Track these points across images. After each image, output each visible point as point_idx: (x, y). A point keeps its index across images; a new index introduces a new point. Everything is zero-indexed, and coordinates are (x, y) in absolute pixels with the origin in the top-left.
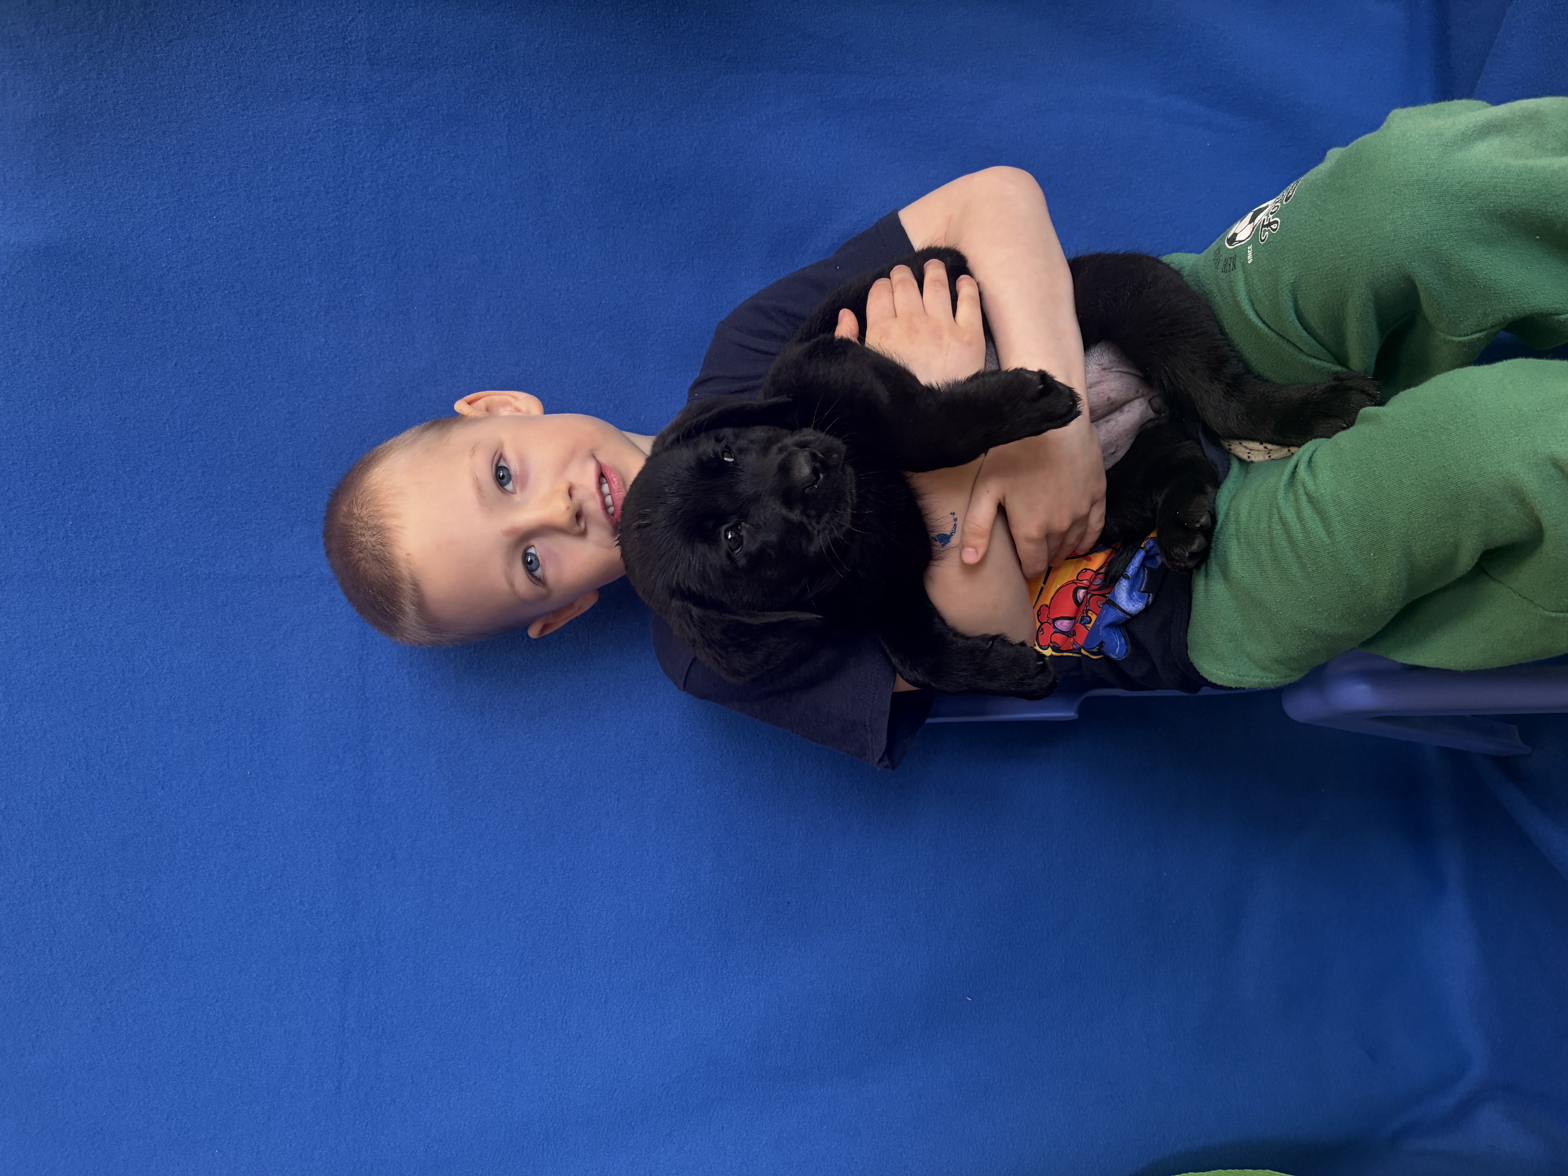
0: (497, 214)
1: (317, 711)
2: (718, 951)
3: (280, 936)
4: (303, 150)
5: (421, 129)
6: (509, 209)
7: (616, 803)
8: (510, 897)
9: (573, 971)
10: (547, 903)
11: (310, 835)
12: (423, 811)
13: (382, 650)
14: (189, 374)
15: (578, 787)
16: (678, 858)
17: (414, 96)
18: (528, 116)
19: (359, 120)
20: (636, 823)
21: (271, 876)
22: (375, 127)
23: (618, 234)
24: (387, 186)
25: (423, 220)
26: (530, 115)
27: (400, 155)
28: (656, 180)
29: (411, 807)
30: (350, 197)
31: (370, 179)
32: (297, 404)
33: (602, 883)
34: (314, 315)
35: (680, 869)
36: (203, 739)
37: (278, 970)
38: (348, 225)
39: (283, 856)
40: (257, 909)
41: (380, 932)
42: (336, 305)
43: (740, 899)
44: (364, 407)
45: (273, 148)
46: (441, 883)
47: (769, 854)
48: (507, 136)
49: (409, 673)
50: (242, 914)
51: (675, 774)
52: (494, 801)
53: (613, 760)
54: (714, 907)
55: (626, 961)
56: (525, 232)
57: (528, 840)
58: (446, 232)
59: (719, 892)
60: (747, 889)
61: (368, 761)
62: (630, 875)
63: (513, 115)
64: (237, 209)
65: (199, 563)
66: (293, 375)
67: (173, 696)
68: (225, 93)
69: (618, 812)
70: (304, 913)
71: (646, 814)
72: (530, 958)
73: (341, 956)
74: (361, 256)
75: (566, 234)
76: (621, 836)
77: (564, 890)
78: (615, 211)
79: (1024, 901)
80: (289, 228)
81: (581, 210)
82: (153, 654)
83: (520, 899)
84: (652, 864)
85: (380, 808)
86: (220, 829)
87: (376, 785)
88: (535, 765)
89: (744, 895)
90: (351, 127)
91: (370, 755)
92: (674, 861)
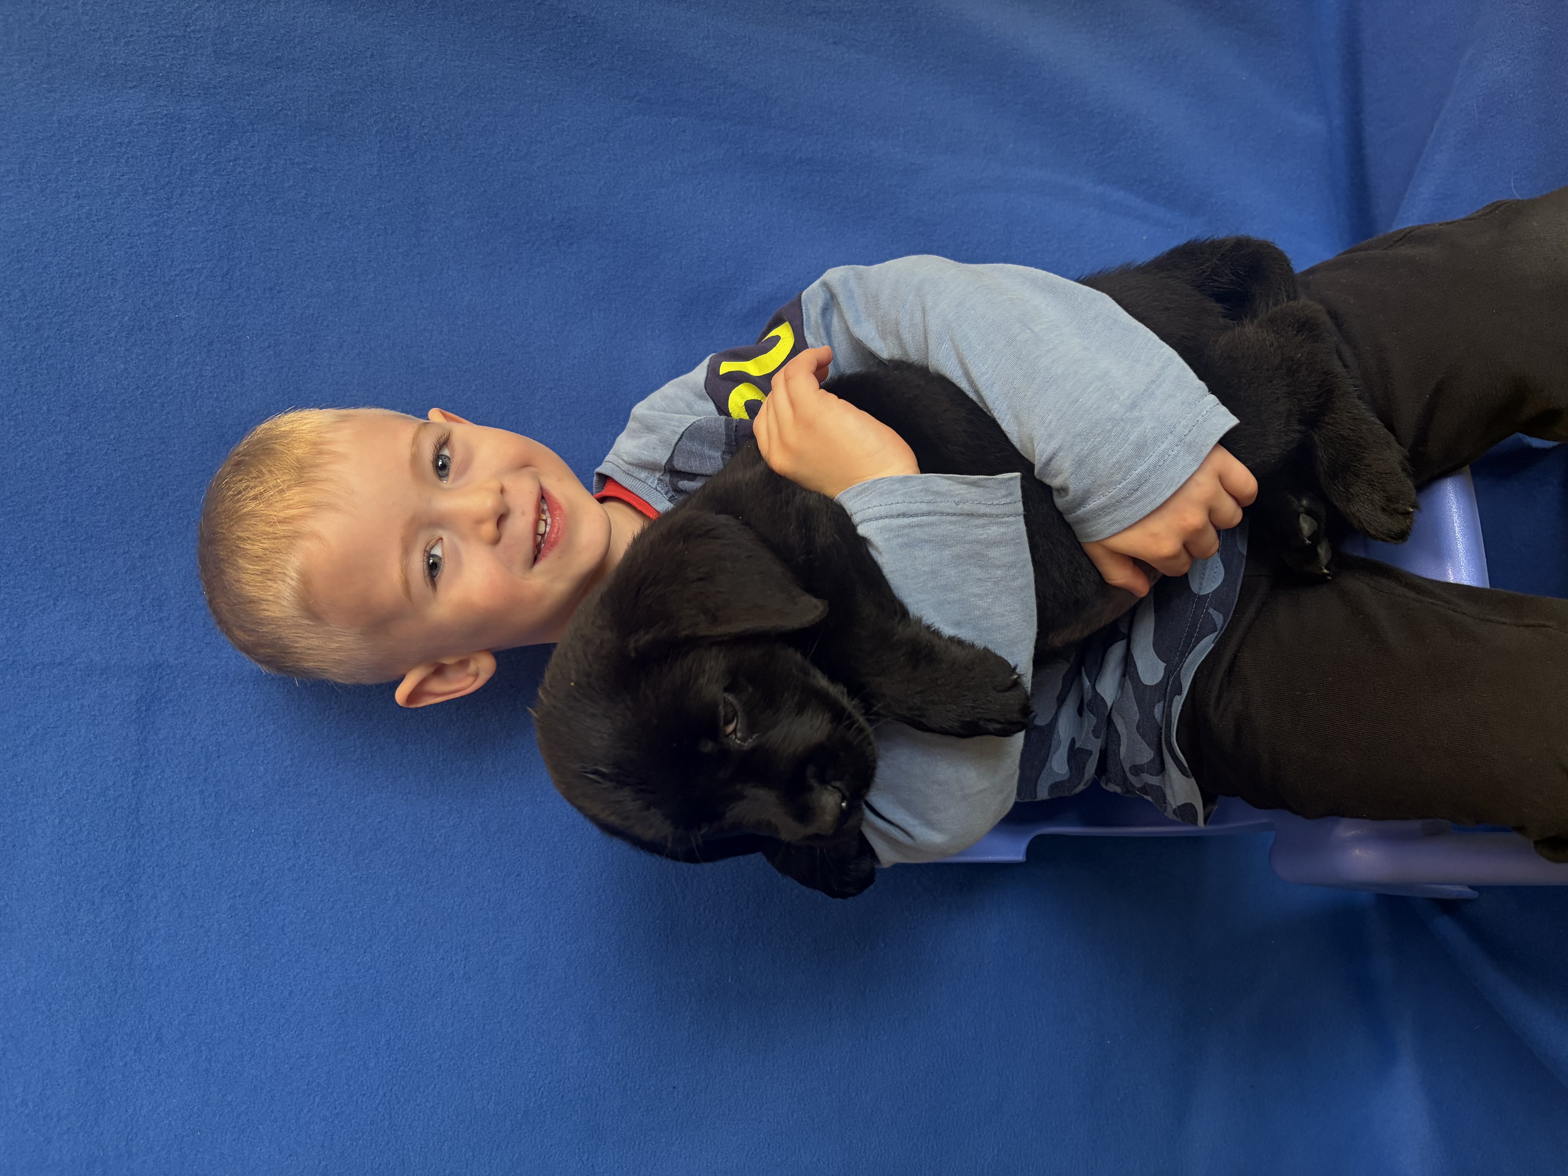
0: (360, 237)
1: (68, 842)
2: (584, 1152)
4: (121, 143)
5: (272, 134)
6: (375, 234)
7: (463, 962)
8: (316, 1089)
10: (364, 1095)
12: (206, 975)
13: (167, 761)
15: (414, 942)
17: (268, 97)
18: (405, 133)
19: (195, 116)
20: (487, 988)
22: (215, 126)
23: (505, 275)
24: (222, 193)
25: (266, 236)
26: (408, 133)
27: (244, 160)
28: (553, 219)
29: (190, 969)
30: (175, 201)
31: (202, 183)
32: (79, 444)
33: (440, 1066)
34: (113, 335)
35: (541, 1047)
38: (169, 232)
42: (143, 326)
43: (614, 1083)
44: (170, 453)
45: (81, 137)
46: (223, 1072)
47: (653, 1027)
51: (539, 925)
52: (303, 960)
53: (462, 907)
54: (582, 1095)
56: (394, 262)
57: (345, 1012)
58: (294, 253)
59: (588, 1076)
60: (623, 1071)
61: (135, 908)
62: (476, 1055)
63: (388, 131)
66: (77, 406)
69: (464, 973)
71: (500, 976)
74: (182, 271)
75: (442, 269)
76: (467, 1004)
77: (389, 1077)
78: (503, 249)
80: (91, 230)
81: (463, 244)
83: (330, 1090)
84: (505, 1041)
85: (146, 972)
87: (143, 940)
88: (361, 913)
89: (620, 1078)
90: (185, 123)
91: (138, 900)
92: (533, 1037)
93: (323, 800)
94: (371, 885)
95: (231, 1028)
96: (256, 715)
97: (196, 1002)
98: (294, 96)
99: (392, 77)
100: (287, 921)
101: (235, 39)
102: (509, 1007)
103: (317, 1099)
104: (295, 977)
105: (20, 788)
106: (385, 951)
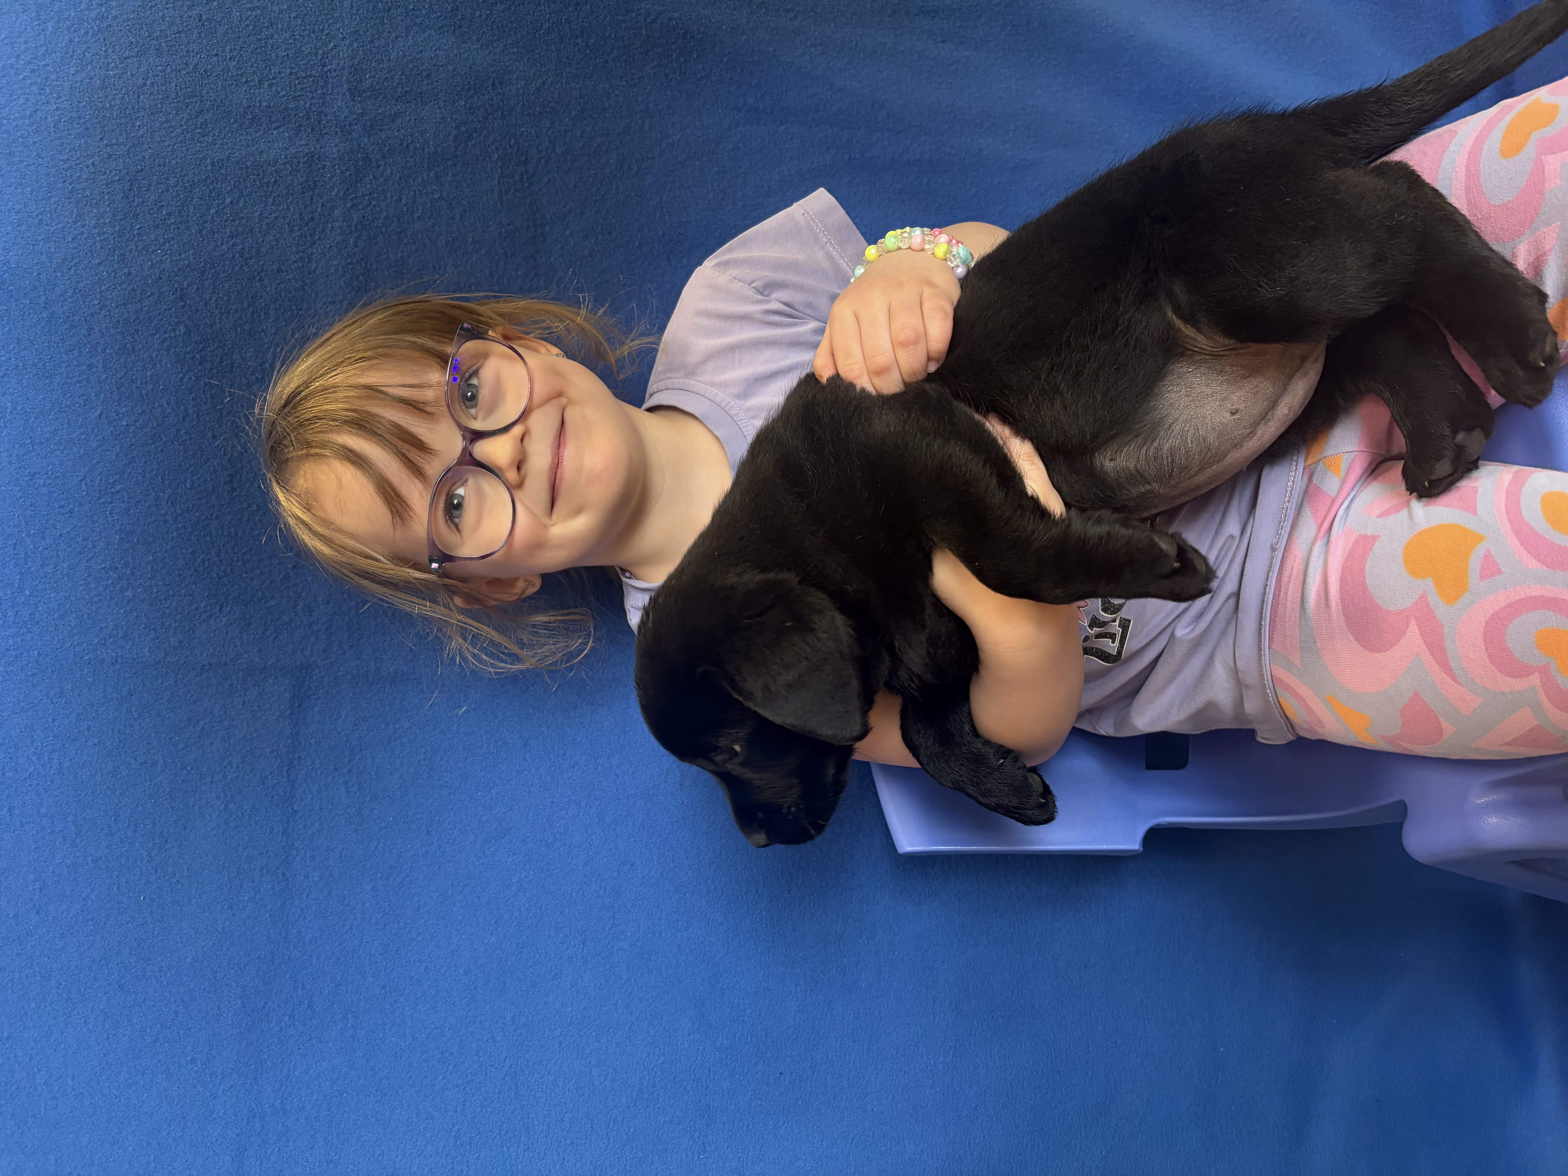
1: (232, 825)
2: (695, 1130)
3: (165, 1102)
4: (268, 183)
7: (581, 946)
8: (450, 1058)
9: (519, 1151)
10: (492, 1066)
11: (211, 977)
12: (351, 949)
13: (317, 754)
14: (114, 426)
15: (537, 926)
16: (652, 1015)
17: (398, 131)
18: (524, 158)
19: (333, 154)
21: (159, 1026)
22: (351, 162)
24: (360, 227)
26: (526, 158)
27: (378, 193)
28: (664, 234)
30: (317, 237)
31: (341, 218)
33: (560, 1043)
35: (654, 1029)
36: (91, 855)
37: (159, 1144)
39: (175, 1001)
40: (139, 1067)
41: (287, 1099)
43: (724, 1067)
46: (367, 1038)
47: (760, 1014)
48: (499, 179)
49: (346, 782)
50: (120, 1072)
51: (652, 913)
52: (436, 939)
53: (580, 893)
54: (693, 1077)
55: (584, 1141)
57: (475, 989)
59: (699, 1058)
60: (732, 1056)
61: (290, 886)
62: (594, 1034)
64: (185, 243)
65: (105, 644)
67: (60, 802)
68: (183, 117)
69: (582, 956)
70: (195, 1073)
71: (616, 961)
72: (468, 1135)
73: (237, 1128)
76: (585, 986)
77: (515, 1051)
79: (1058, 1078)
82: (41, 750)
83: (462, 1060)
84: (621, 1022)
85: (300, 944)
86: (102, 966)
87: (297, 916)
88: (487, 898)
89: (729, 1062)
90: (324, 161)
91: (292, 880)
92: (647, 1019)
93: (452, 791)
94: (497, 872)
95: (375, 998)
96: (393, 712)
97: (344, 974)
98: (423, 128)
99: (512, 104)
100: (422, 903)
101: (367, 77)
102: (624, 990)
103: (451, 1067)
104: (430, 954)
105: (190, 776)
106: (509, 934)
